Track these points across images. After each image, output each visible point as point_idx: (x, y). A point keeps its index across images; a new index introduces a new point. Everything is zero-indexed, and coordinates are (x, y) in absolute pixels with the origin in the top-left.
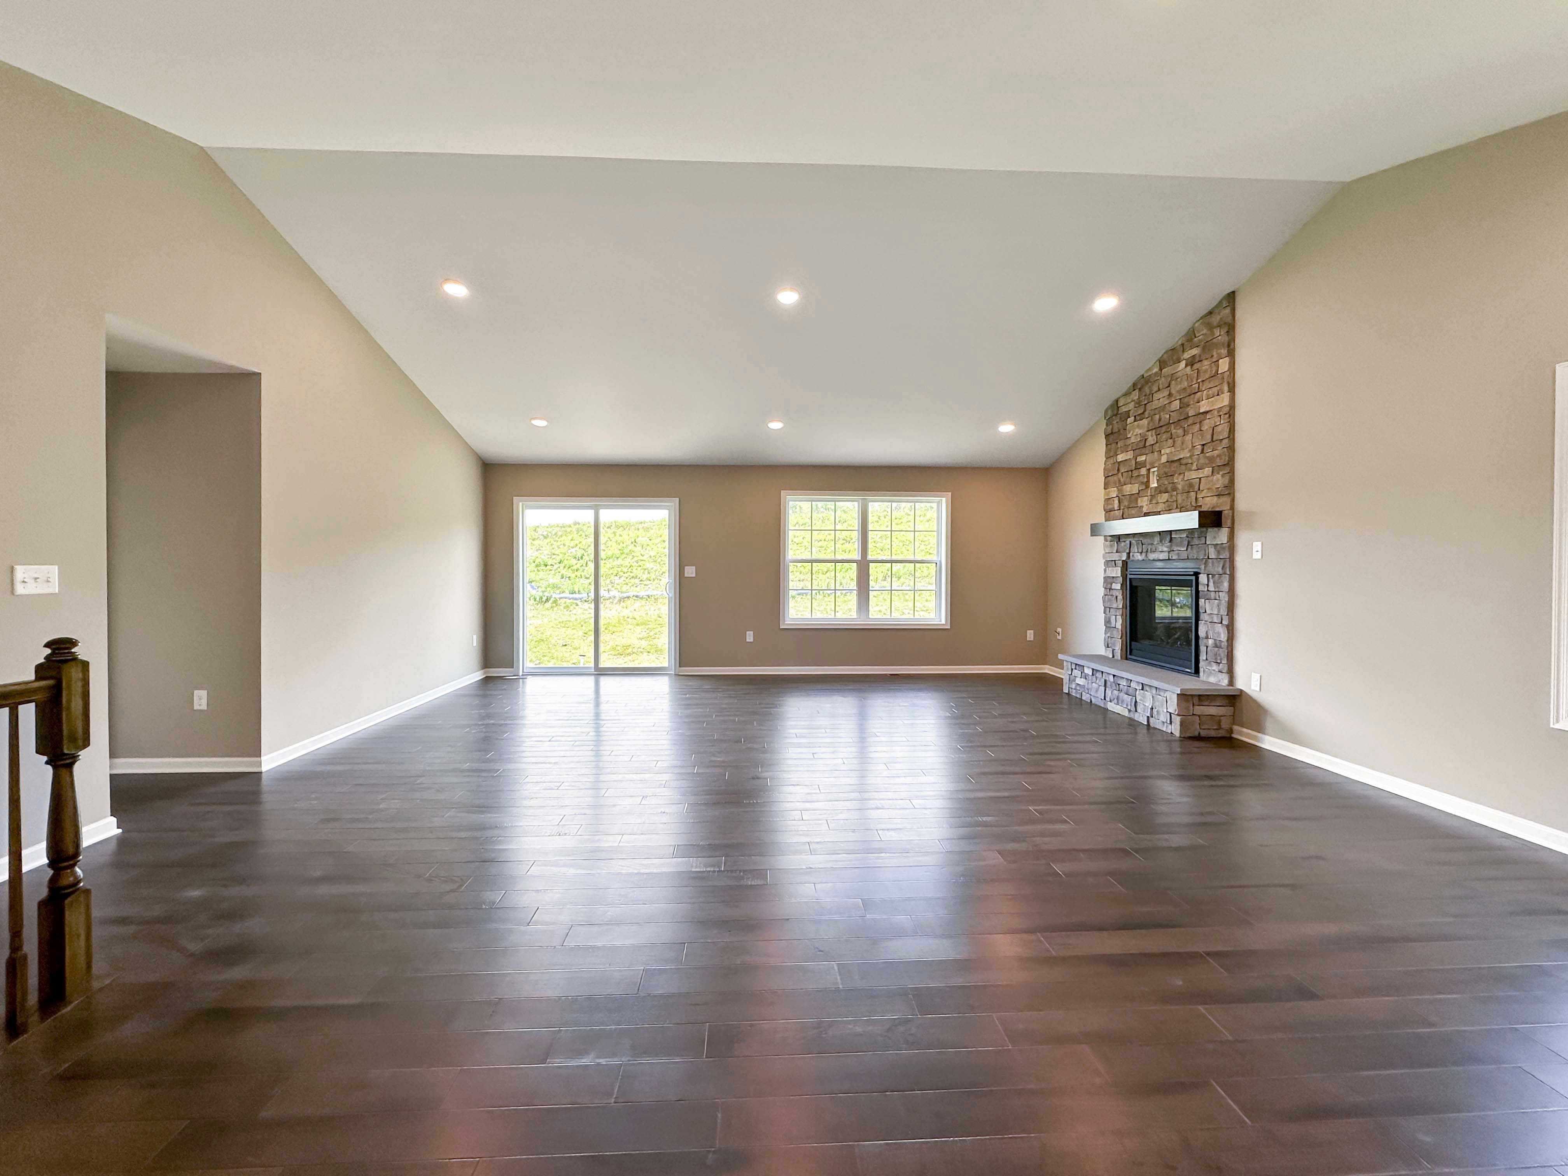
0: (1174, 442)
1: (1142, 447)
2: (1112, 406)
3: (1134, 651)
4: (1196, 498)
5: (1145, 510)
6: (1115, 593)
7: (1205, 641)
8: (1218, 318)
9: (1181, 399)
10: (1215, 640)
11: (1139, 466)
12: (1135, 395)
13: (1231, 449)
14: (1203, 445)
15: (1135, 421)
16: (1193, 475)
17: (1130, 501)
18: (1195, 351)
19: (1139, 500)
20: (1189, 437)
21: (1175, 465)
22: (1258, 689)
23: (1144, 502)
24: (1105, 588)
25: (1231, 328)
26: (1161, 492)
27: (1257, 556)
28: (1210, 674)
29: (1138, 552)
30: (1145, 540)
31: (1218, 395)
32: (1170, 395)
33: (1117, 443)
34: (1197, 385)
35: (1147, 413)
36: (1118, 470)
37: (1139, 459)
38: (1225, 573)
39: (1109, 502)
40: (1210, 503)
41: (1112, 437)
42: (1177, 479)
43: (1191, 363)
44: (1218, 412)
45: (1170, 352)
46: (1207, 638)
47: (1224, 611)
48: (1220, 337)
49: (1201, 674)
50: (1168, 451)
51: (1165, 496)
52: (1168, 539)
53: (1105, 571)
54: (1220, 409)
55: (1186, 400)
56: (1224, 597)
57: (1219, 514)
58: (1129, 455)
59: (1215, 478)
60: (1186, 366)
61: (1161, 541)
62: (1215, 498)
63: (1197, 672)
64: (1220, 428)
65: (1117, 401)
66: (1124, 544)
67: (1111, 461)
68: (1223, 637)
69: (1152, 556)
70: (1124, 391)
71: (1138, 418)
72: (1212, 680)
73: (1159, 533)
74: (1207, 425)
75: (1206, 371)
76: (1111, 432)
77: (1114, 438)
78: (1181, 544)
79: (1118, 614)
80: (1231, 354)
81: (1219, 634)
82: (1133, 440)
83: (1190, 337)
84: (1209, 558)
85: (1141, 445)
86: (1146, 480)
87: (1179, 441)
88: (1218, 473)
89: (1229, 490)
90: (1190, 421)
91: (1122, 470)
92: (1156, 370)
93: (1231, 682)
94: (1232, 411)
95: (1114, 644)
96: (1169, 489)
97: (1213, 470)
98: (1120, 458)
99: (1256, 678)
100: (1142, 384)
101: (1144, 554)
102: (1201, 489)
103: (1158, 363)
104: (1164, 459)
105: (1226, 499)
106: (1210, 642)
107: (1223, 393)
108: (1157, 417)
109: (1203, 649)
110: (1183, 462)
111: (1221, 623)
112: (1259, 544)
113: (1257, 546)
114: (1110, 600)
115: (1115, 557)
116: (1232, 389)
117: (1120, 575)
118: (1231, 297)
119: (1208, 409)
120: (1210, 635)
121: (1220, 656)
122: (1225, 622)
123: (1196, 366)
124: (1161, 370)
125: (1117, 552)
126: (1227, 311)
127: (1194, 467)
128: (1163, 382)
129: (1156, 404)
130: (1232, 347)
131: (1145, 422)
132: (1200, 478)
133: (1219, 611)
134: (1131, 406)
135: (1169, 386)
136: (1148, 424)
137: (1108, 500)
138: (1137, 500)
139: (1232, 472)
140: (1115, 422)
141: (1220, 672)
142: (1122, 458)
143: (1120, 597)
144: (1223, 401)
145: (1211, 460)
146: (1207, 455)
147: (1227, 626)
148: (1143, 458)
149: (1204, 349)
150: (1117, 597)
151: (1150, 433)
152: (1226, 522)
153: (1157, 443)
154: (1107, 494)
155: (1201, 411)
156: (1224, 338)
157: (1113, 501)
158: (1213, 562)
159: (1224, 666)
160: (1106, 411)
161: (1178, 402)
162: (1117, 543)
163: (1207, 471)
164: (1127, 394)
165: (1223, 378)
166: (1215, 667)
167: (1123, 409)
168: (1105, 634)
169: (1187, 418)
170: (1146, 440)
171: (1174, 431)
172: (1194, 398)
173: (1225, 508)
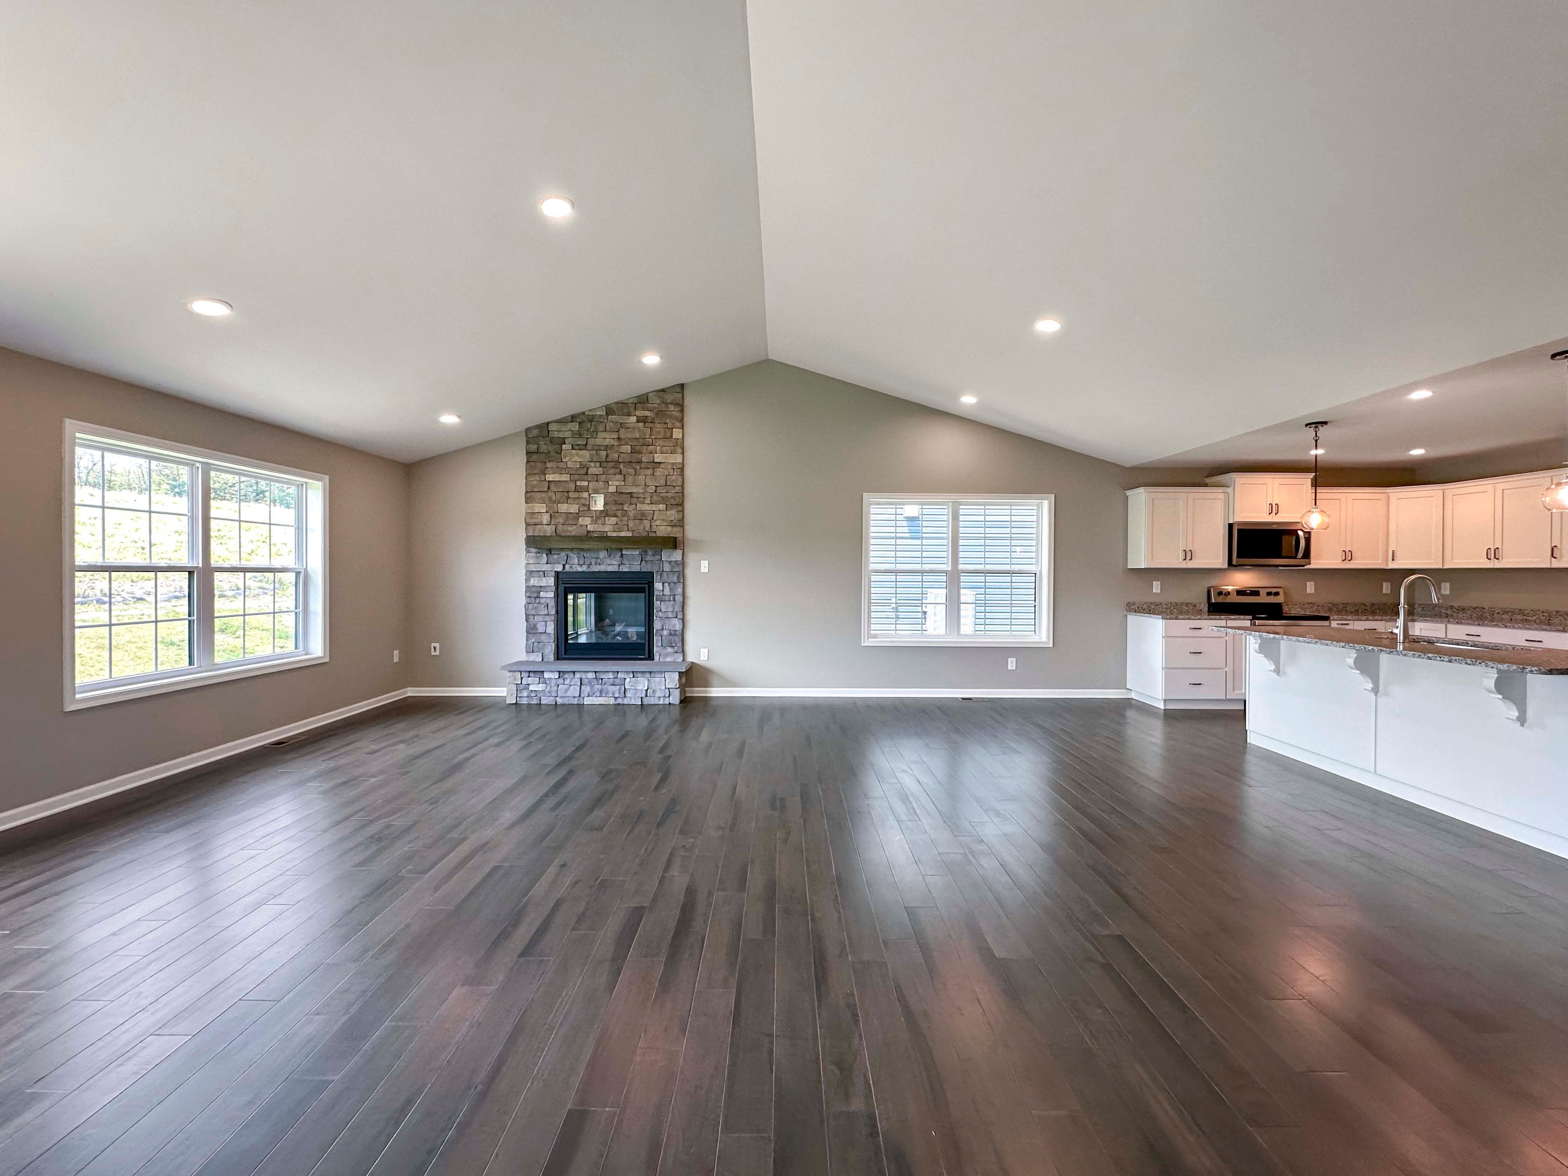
0: (624, 477)
1: (583, 473)
2: (537, 430)
3: (568, 652)
4: (651, 524)
5: (587, 528)
6: (541, 599)
7: (659, 632)
8: (670, 398)
9: (632, 445)
10: (670, 631)
11: (579, 490)
12: (572, 427)
13: (682, 494)
14: (657, 486)
15: (572, 449)
16: (646, 507)
17: (567, 519)
18: (647, 413)
19: (580, 519)
20: (641, 477)
21: (626, 496)
23: (586, 521)
24: (527, 595)
25: (681, 409)
26: (607, 515)
27: (704, 570)
28: (667, 655)
29: (579, 564)
30: (588, 555)
31: (668, 453)
32: (619, 439)
33: (545, 463)
34: (649, 440)
35: (588, 446)
36: (549, 488)
37: (578, 483)
38: (679, 582)
39: (534, 516)
40: (666, 529)
41: (536, 456)
42: (630, 507)
43: (644, 421)
44: (672, 466)
45: (618, 405)
46: (662, 629)
47: (678, 608)
48: (674, 412)
49: (657, 657)
50: (617, 483)
51: (613, 520)
52: (619, 554)
53: (527, 580)
54: (673, 464)
55: (637, 448)
56: (679, 598)
57: (672, 539)
58: (565, 477)
59: (668, 512)
60: (638, 421)
61: (610, 554)
62: (669, 528)
63: (649, 658)
64: (673, 478)
65: (545, 425)
66: (560, 555)
67: (536, 478)
68: (678, 627)
69: (596, 567)
70: (556, 419)
71: (577, 447)
72: (667, 661)
74: (659, 472)
75: (659, 432)
76: (534, 451)
77: (540, 457)
78: (633, 559)
79: (546, 618)
80: (682, 428)
81: (675, 625)
82: (569, 465)
83: (642, 400)
84: (664, 570)
85: (583, 471)
86: (589, 503)
87: (630, 479)
88: (671, 510)
89: (680, 523)
90: (643, 465)
91: (554, 489)
92: (601, 413)
93: (684, 658)
94: (681, 468)
95: (539, 647)
96: (621, 513)
97: (665, 507)
98: (550, 478)
99: (705, 650)
100: (581, 420)
101: (585, 565)
102: (656, 518)
103: (604, 408)
104: (612, 489)
105: (678, 530)
106: (665, 633)
107: (674, 453)
108: (604, 453)
109: (656, 639)
110: (635, 495)
111: (676, 617)
112: (707, 562)
113: (705, 563)
114: (535, 605)
115: (545, 567)
116: (682, 453)
118: (681, 388)
119: (663, 461)
120: (665, 627)
121: (674, 640)
122: (680, 617)
123: (648, 425)
124: (608, 415)
125: (547, 561)
126: (680, 395)
127: (648, 501)
128: (610, 425)
129: (601, 442)
130: (682, 422)
131: (586, 453)
132: (655, 510)
133: (674, 608)
134: (568, 435)
135: (617, 431)
136: (591, 456)
137: (531, 514)
138: (577, 518)
139: (682, 511)
140: (542, 443)
141: (675, 654)
142: (552, 479)
143: (551, 604)
144: (676, 460)
145: (664, 499)
146: (661, 494)
147: (682, 620)
148: (584, 483)
149: (657, 414)
150: (546, 602)
151: (593, 464)
152: (680, 545)
153: (603, 474)
154: (531, 508)
155: (654, 460)
156: (678, 414)
157: (542, 516)
158: (667, 574)
159: (678, 650)
160: (528, 430)
161: (629, 446)
162: (547, 555)
163: (661, 506)
164: (561, 422)
165: (677, 442)
166: (670, 650)
167: (556, 435)
168: (527, 640)
169: (640, 462)
170: (588, 468)
171: (624, 470)
172: (647, 449)
173: (679, 535)
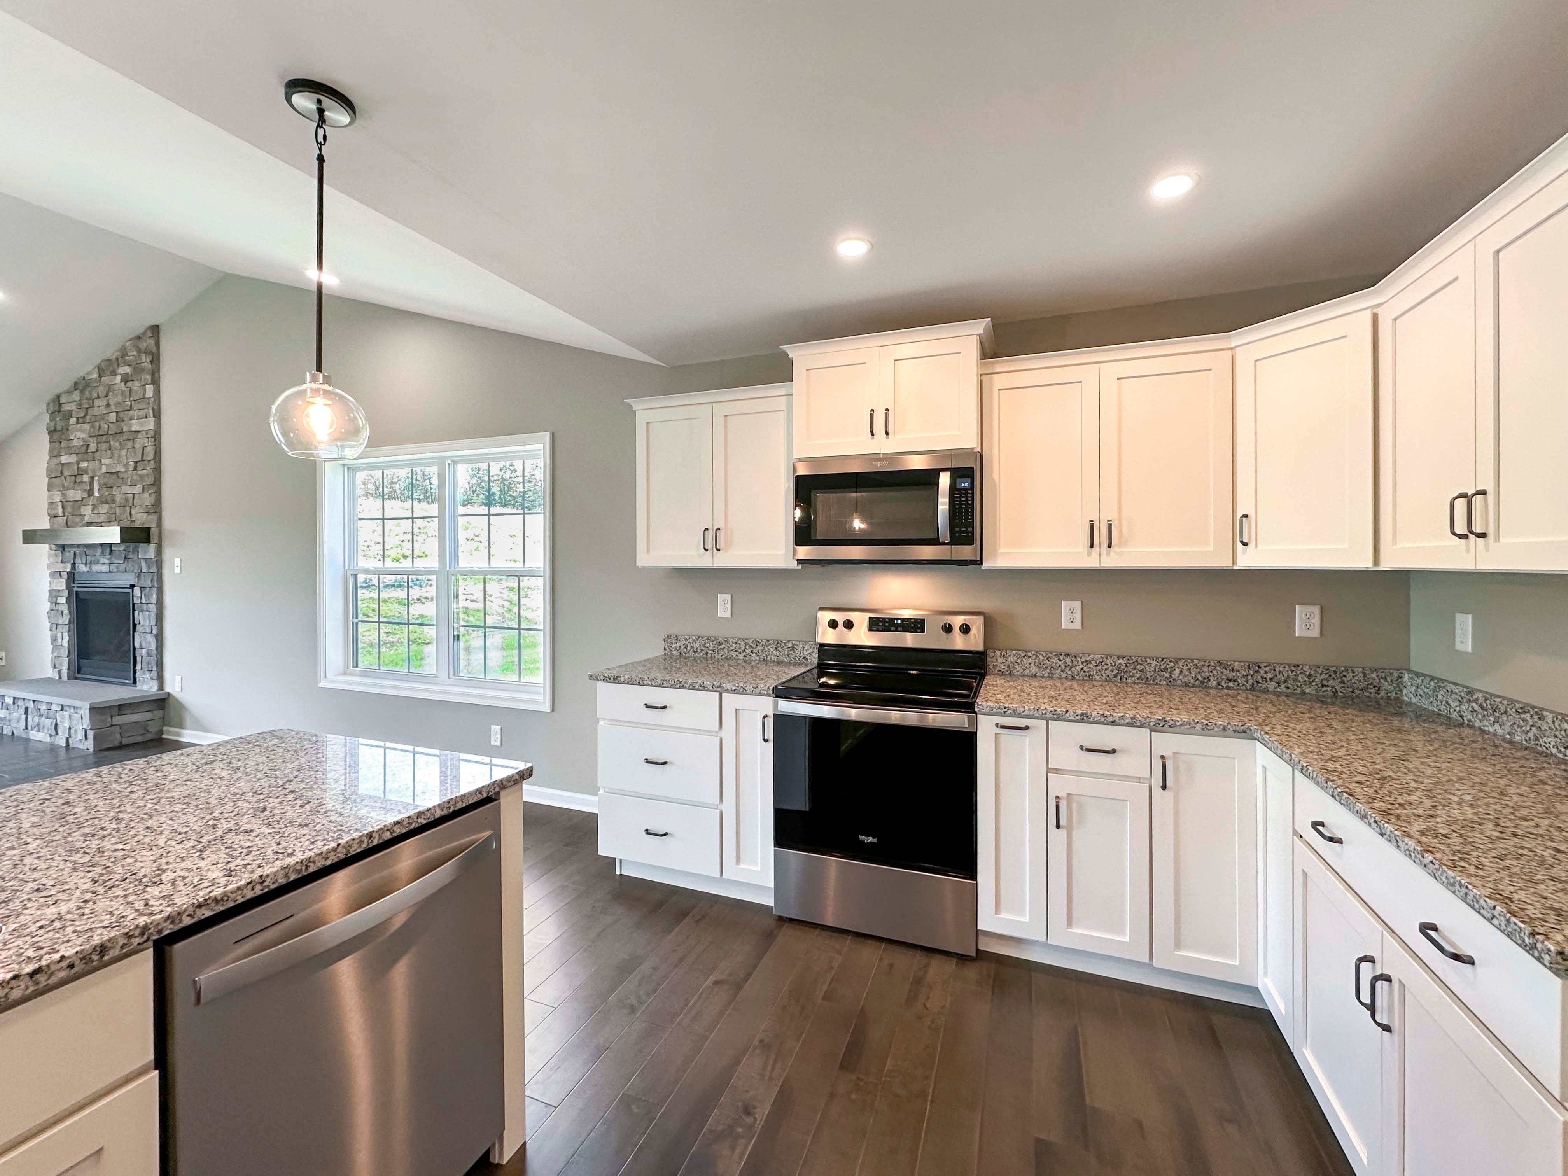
0: (112, 453)
1: (84, 452)
2: (53, 401)
3: (83, 670)
4: (130, 513)
5: (87, 519)
6: (61, 608)
7: (140, 650)
8: (145, 344)
9: (117, 412)
10: (148, 649)
11: (81, 472)
12: (76, 396)
13: (158, 471)
14: (136, 462)
15: (77, 423)
16: (128, 490)
17: (73, 508)
18: (127, 369)
19: (82, 509)
20: (124, 452)
21: (115, 476)
22: (180, 690)
23: (87, 511)
24: (51, 603)
25: (156, 359)
26: (102, 503)
27: (177, 570)
28: (144, 681)
29: (82, 564)
30: (88, 552)
31: (146, 418)
32: (108, 405)
33: (61, 442)
34: (129, 403)
35: (88, 417)
36: (62, 473)
37: (81, 464)
38: (155, 587)
39: (53, 507)
40: (141, 519)
41: (56, 436)
42: (115, 492)
43: (125, 379)
44: (147, 434)
45: (107, 363)
46: (141, 648)
47: (153, 623)
48: (147, 364)
49: (138, 682)
50: (107, 461)
51: (103, 508)
52: (109, 551)
53: (51, 583)
54: (147, 432)
55: (121, 415)
56: (153, 608)
57: (148, 530)
58: (73, 459)
59: (145, 495)
60: (121, 381)
61: (103, 553)
62: (146, 515)
63: (135, 682)
64: (147, 450)
65: (58, 397)
66: (69, 555)
67: (55, 461)
68: (153, 646)
69: (96, 568)
70: (66, 388)
71: (81, 420)
72: (145, 687)
73: (101, 545)
74: (138, 444)
75: (137, 393)
76: (53, 429)
77: (57, 435)
78: (119, 558)
79: (64, 630)
80: (156, 382)
81: (149, 643)
82: (76, 443)
83: (123, 354)
84: (141, 572)
85: (83, 450)
86: (88, 488)
87: (116, 454)
88: (148, 492)
89: (156, 508)
90: (125, 436)
91: (66, 473)
92: (95, 376)
93: (161, 687)
94: (157, 435)
95: (61, 664)
96: (109, 500)
97: (143, 488)
98: (64, 459)
99: (178, 678)
100: (81, 385)
101: (88, 566)
102: (135, 504)
103: (96, 369)
104: (104, 470)
105: (154, 517)
106: (144, 651)
107: (150, 417)
108: (97, 424)
109: (139, 659)
110: (120, 475)
111: (152, 632)
112: (179, 559)
113: (177, 561)
114: (55, 616)
115: (60, 567)
116: (157, 415)
117: (64, 588)
118: (155, 330)
119: (137, 429)
120: (144, 645)
121: (152, 664)
122: (154, 632)
123: (129, 384)
124: (100, 376)
125: (62, 562)
126: (152, 342)
127: (129, 483)
128: (101, 390)
129: (95, 411)
130: (157, 375)
131: (87, 426)
132: (134, 494)
133: (150, 622)
134: (73, 406)
135: (107, 396)
136: (90, 430)
137: (52, 503)
138: (79, 508)
139: (158, 494)
140: (58, 419)
141: (152, 679)
142: (65, 460)
143: (66, 612)
144: (151, 424)
145: (141, 477)
146: (139, 472)
147: (156, 636)
148: (84, 464)
149: (134, 369)
150: (62, 612)
151: (91, 439)
152: (154, 538)
153: (97, 451)
154: (50, 497)
155: (133, 429)
156: (151, 366)
157: (57, 505)
158: (145, 576)
159: (154, 674)
160: (48, 406)
161: (114, 414)
162: (62, 553)
163: (138, 488)
164: (69, 392)
165: (149, 403)
166: (148, 676)
167: (66, 407)
168: (52, 653)
169: (122, 433)
170: (88, 446)
171: (112, 443)
172: (128, 415)
173: (153, 525)
